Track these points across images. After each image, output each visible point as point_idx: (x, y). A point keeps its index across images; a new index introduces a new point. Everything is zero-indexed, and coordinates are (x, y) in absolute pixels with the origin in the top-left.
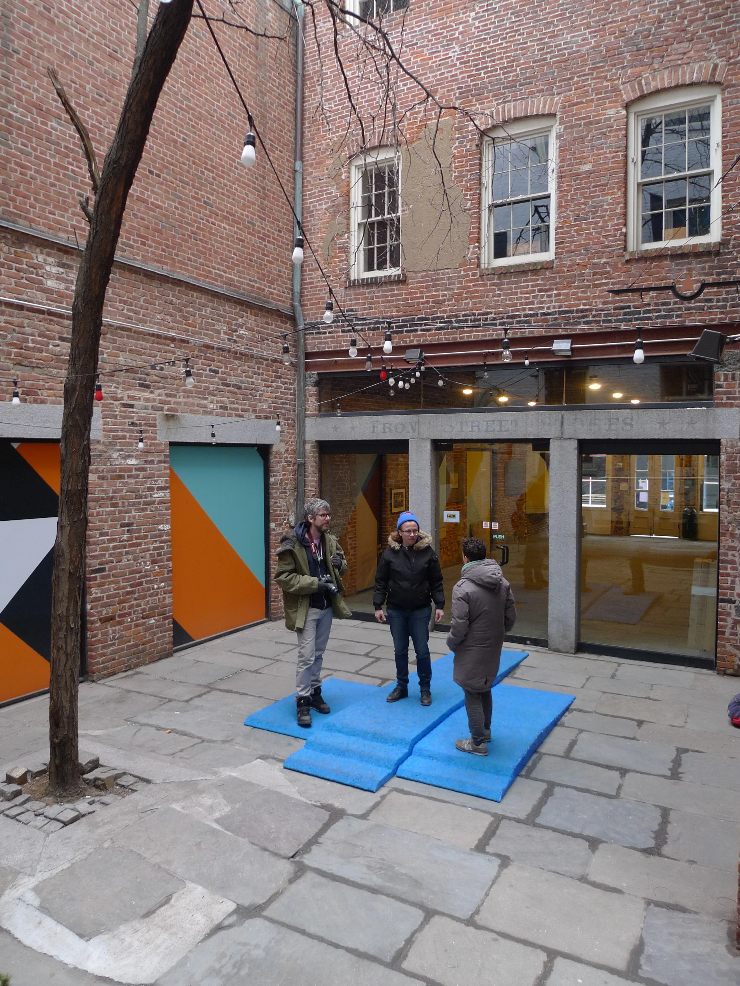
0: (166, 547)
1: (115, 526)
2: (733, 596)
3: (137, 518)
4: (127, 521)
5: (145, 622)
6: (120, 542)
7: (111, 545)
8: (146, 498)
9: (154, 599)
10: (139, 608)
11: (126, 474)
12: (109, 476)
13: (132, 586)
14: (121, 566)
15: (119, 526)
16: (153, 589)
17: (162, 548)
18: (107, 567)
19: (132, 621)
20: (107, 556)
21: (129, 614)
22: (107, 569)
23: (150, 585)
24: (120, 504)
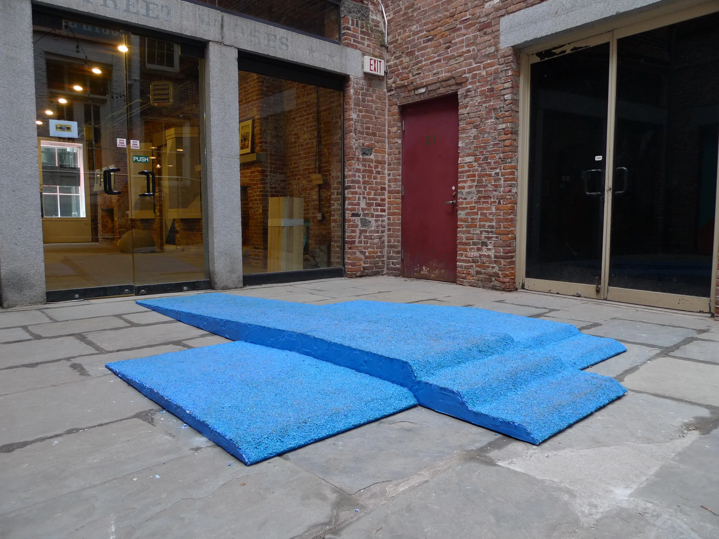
2: (359, 211)
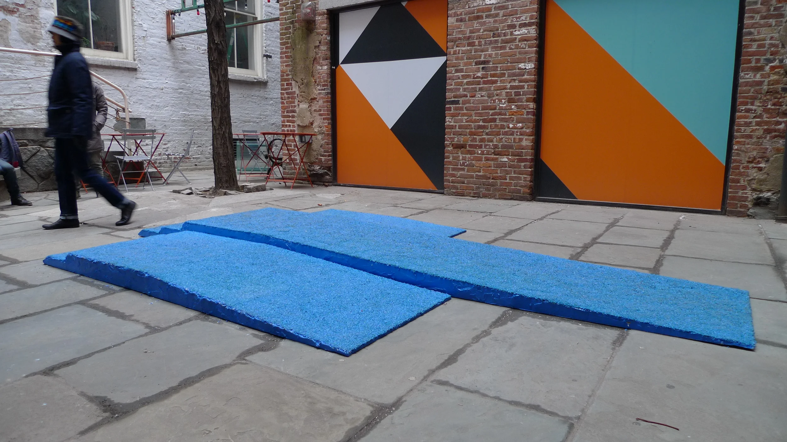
0: (526, 87)
1: (470, 64)
3: (493, 56)
4: (482, 59)
5: (497, 159)
6: (474, 78)
7: (465, 81)
8: (505, 36)
9: (508, 138)
10: (491, 144)
11: (484, 15)
12: (467, 18)
13: (484, 121)
14: (474, 101)
15: (474, 64)
16: (509, 127)
17: (523, 87)
18: (461, 100)
19: (483, 153)
20: (461, 90)
21: (480, 147)
22: (461, 102)
23: (505, 124)
24: (477, 43)
